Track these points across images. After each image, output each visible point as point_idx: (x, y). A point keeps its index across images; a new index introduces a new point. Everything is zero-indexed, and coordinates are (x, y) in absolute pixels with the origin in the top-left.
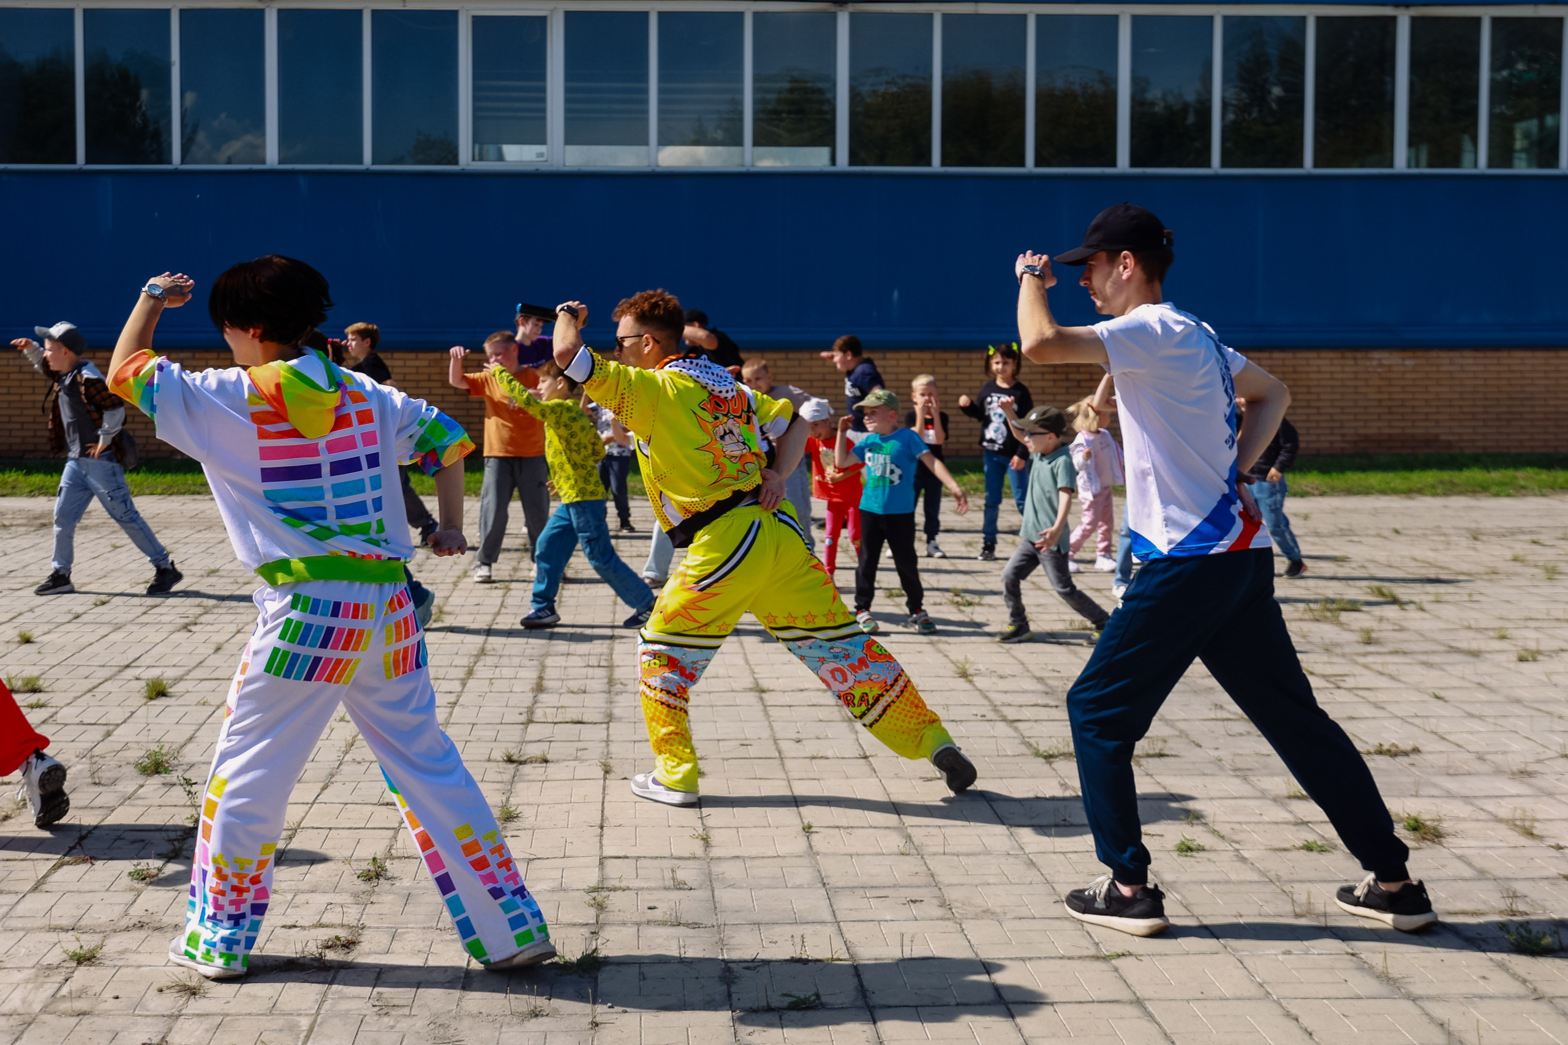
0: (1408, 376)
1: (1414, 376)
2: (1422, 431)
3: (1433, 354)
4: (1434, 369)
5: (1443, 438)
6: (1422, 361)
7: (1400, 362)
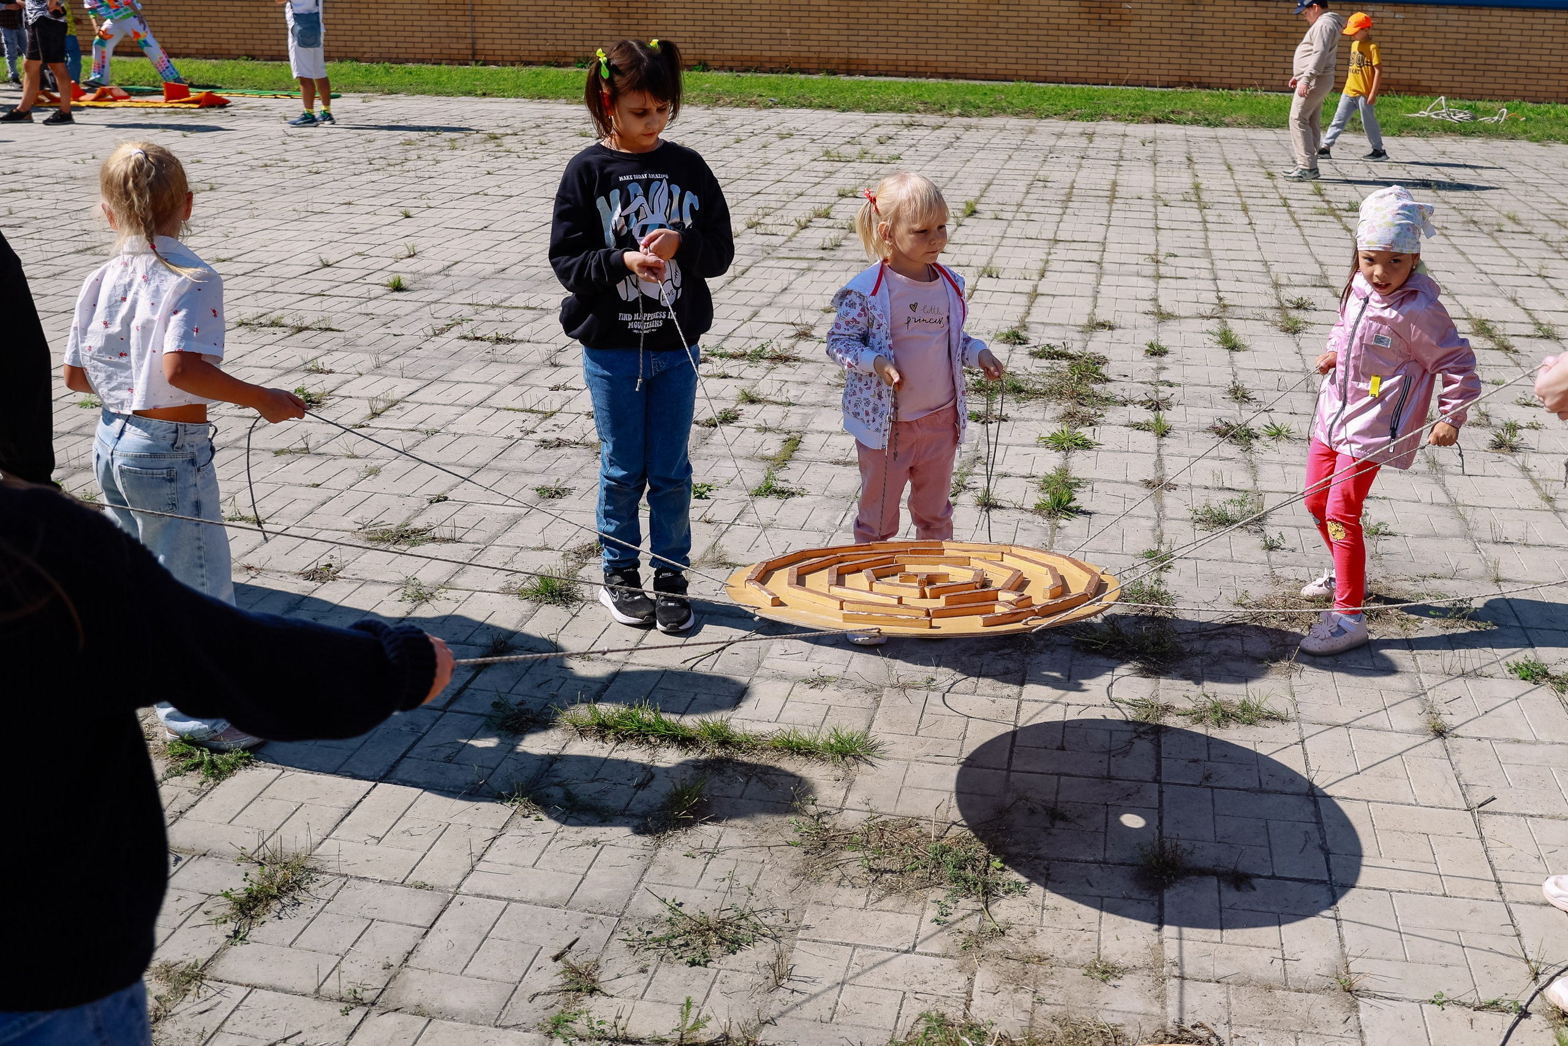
0: (1397, 27)
1: (1403, 28)
2: (1407, 77)
3: (1422, 9)
4: (1422, 22)
5: (1424, 83)
6: (1412, 16)
7: (1392, 15)
